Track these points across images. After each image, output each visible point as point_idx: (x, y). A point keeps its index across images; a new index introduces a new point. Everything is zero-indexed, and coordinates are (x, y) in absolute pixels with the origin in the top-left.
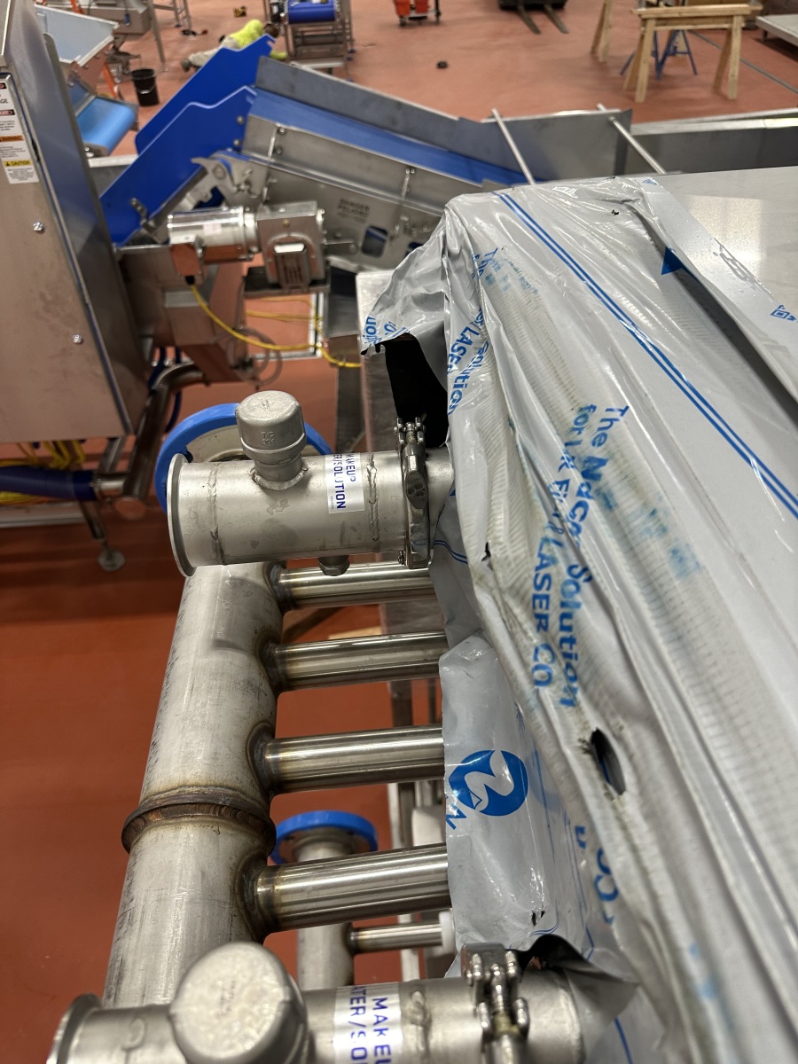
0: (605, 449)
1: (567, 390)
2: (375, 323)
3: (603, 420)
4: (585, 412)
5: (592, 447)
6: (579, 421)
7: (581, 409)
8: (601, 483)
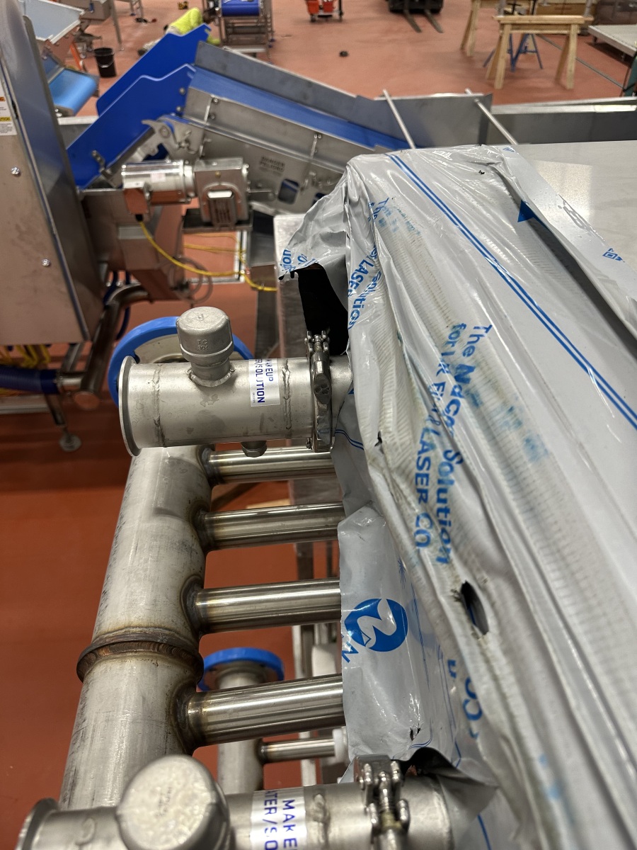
0: (473, 358)
1: (443, 311)
2: (290, 255)
3: (472, 336)
4: (458, 329)
5: (462, 357)
6: (453, 336)
7: (454, 327)
8: (470, 386)
